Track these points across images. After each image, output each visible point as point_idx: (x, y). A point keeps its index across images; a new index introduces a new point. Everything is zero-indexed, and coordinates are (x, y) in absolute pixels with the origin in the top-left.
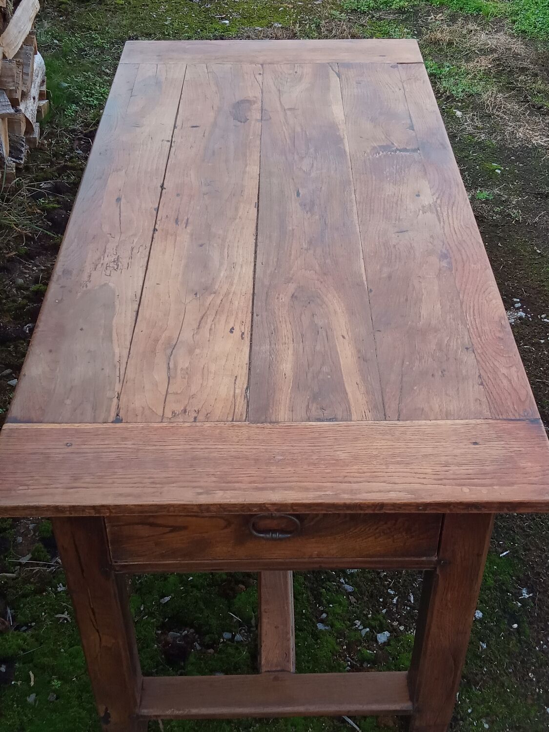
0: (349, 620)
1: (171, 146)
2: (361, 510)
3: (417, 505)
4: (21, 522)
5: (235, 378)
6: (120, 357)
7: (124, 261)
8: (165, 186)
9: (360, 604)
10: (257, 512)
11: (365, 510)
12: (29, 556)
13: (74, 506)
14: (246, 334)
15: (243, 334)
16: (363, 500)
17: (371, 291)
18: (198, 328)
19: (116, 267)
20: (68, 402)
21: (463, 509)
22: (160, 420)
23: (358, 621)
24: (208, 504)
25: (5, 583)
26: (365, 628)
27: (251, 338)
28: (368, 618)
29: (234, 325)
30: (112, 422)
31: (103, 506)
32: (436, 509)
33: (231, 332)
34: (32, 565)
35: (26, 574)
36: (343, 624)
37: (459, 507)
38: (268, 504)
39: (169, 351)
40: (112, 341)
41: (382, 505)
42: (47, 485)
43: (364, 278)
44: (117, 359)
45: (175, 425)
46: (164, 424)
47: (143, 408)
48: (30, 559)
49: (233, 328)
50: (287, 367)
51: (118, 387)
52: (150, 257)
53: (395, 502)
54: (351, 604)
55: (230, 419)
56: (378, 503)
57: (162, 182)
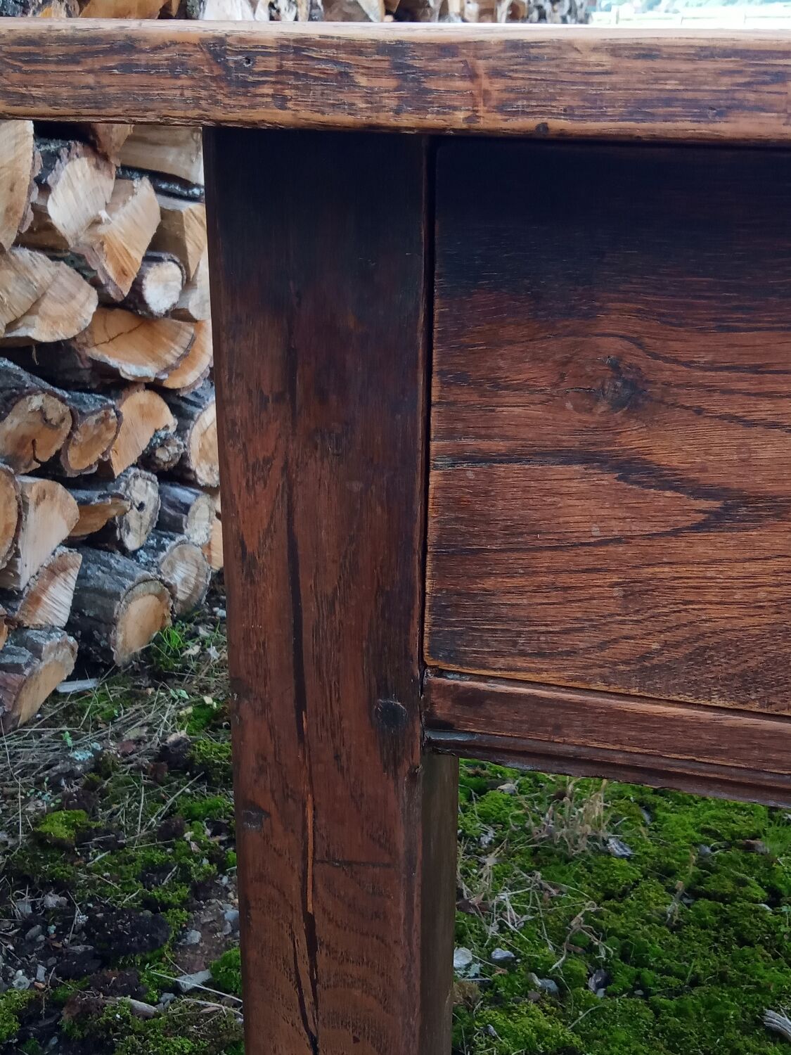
4: (210, 904)
12: (204, 975)
25: (126, 1019)
34: (207, 996)
35: (181, 1012)
48: (204, 984)
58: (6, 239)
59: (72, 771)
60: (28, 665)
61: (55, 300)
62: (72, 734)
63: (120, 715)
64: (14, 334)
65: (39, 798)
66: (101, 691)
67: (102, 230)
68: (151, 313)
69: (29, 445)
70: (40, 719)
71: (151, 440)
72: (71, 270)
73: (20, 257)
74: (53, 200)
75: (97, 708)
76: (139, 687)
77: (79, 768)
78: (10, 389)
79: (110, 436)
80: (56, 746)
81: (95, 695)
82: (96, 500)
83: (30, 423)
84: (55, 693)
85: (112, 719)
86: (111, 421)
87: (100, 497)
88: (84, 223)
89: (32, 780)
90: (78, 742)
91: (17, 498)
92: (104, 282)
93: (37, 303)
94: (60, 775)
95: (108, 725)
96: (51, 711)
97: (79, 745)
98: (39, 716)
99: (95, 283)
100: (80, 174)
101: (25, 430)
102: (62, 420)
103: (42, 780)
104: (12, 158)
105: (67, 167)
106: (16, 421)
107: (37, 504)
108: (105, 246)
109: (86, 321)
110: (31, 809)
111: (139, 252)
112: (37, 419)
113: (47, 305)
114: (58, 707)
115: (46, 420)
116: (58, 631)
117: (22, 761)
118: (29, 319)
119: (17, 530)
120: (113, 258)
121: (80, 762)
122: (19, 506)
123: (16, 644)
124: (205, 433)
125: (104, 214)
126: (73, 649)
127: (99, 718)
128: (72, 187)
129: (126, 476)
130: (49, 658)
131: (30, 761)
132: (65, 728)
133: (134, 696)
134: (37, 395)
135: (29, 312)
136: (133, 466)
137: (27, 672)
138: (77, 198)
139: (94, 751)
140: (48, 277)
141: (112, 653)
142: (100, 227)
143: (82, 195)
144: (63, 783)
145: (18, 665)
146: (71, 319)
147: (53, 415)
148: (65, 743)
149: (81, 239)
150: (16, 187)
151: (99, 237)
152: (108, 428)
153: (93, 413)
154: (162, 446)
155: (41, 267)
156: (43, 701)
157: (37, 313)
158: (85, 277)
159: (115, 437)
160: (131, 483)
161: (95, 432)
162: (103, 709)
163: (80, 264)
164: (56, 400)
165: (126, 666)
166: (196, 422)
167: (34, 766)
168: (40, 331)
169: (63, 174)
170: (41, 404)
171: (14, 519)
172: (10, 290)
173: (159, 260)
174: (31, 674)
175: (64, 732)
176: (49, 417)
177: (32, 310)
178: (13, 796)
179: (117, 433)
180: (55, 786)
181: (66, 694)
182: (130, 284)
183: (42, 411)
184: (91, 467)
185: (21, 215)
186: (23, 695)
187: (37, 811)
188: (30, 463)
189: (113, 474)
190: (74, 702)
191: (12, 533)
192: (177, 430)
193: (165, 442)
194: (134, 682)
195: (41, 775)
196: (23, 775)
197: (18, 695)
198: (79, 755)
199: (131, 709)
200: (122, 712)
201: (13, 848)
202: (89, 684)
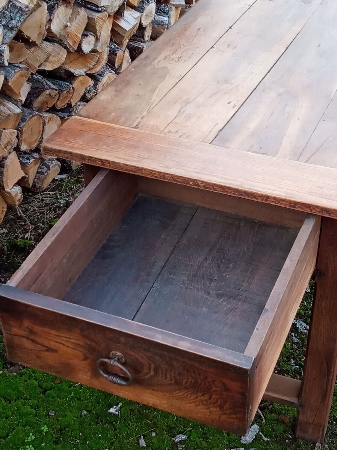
0: (287, 358)
1: (249, 8)
2: (255, 198)
3: (290, 202)
5: (216, 124)
6: (154, 101)
7: (184, 59)
8: (232, 28)
9: (299, 351)
10: (192, 185)
11: (257, 199)
13: (91, 157)
14: (236, 106)
15: (235, 105)
16: (256, 191)
17: (333, 100)
18: (210, 97)
19: (177, 60)
20: (113, 114)
21: (319, 212)
22: (160, 132)
23: (293, 360)
24: (165, 173)
26: (296, 365)
27: (239, 109)
28: (301, 360)
29: (232, 101)
30: (132, 128)
31: (106, 160)
32: (301, 208)
33: (229, 103)
36: (281, 358)
37: (316, 209)
38: (199, 181)
39: (184, 104)
40: (154, 93)
41: (267, 197)
42: (81, 144)
43: (333, 94)
44: (152, 101)
45: (167, 136)
46: (161, 135)
47: (153, 125)
49: (231, 102)
50: (252, 126)
51: (144, 114)
52: (201, 60)
53: (276, 196)
54: (293, 349)
55: (201, 140)
56: (266, 195)
57: (232, 25)
58: (39, 42)
59: (60, 206)
60: (46, 172)
61: (53, 56)
62: (59, 193)
63: (74, 188)
64: (41, 68)
65: (50, 214)
66: (68, 179)
67: (68, 30)
68: (84, 54)
69: (46, 104)
70: (50, 188)
71: (85, 91)
72: (58, 45)
73: (42, 46)
74: (53, 24)
75: (67, 185)
76: (80, 178)
77: (62, 205)
78: (40, 88)
79: (71, 96)
80: (55, 198)
81: (66, 180)
82: (66, 117)
83: (46, 98)
84: (54, 179)
85: (71, 189)
86: (71, 91)
87: (68, 116)
88: (62, 28)
89: (48, 208)
90: (61, 197)
91: (42, 122)
92: (69, 47)
93: (48, 58)
94: (56, 207)
95: (70, 191)
96: (53, 186)
97: (62, 198)
98: (49, 187)
99: (66, 48)
100: (61, 12)
101: (45, 100)
102: (56, 95)
103: (51, 208)
104: (40, 18)
105: (57, 11)
106: (42, 98)
107: (48, 122)
108: (69, 35)
109: (63, 61)
110: (48, 217)
111: (81, 34)
112: (48, 96)
113: (51, 59)
114: (55, 184)
115: (51, 96)
116: (55, 161)
117: (45, 202)
118: (45, 63)
119: (43, 132)
120: (71, 38)
121: (62, 203)
122: (43, 125)
123: (42, 165)
124: (104, 85)
125: (69, 24)
126: (59, 166)
127: (67, 188)
128: (58, 17)
129: (76, 106)
130: (52, 169)
131: (47, 202)
132: (57, 192)
133: (78, 182)
134: (48, 90)
135: (46, 61)
136: (78, 101)
137: (46, 174)
138: (60, 20)
139: (66, 200)
140: (51, 50)
141: (71, 166)
142: (68, 28)
143: (61, 18)
144: (57, 209)
145: (43, 172)
146: (58, 61)
147: (53, 94)
148: (57, 197)
149: (61, 33)
150: (42, 26)
151: (67, 33)
152: (70, 94)
153: (65, 90)
154: (88, 93)
155: (49, 47)
156: (50, 182)
157: (48, 61)
158: (62, 46)
159: (72, 96)
160: (78, 108)
161: (66, 95)
162: (69, 186)
163: (61, 43)
164: (54, 90)
165: (76, 170)
166: (100, 82)
167: (49, 204)
168: (49, 67)
169: (56, 14)
170: (49, 92)
171: (42, 128)
172: (39, 56)
173: (87, 36)
174: (47, 175)
175: (57, 193)
176: (51, 95)
177: (46, 60)
178: (43, 213)
179: (73, 94)
180: (55, 210)
181: (57, 180)
182: (77, 46)
183: (50, 94)
184: (65, 106)
185: (43, 34)
186: (45, 181)
187: (50, 218)
188: (46, 108)
189: (72, 106)
190: (60, 183)
191: (41, 133)
192: (94, 85)
193: (89, 91)
194: (78, 175)
195: (51, 207)
196: (45, 206)
197: (43, 181)
198: (62, 201)
199: (77, 186)
200: (74, 187)
201: (44, 228)
202: (64, 176)
